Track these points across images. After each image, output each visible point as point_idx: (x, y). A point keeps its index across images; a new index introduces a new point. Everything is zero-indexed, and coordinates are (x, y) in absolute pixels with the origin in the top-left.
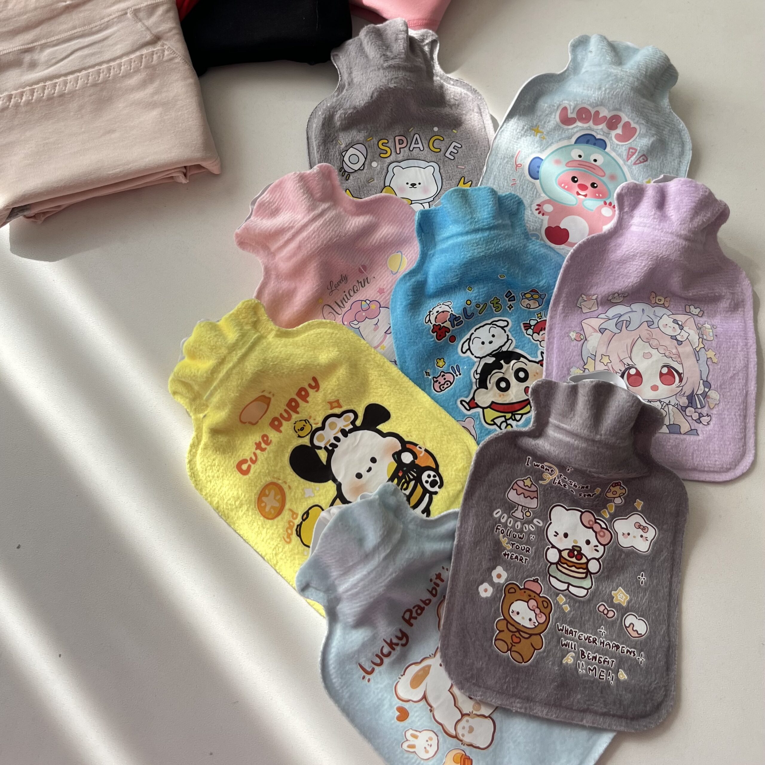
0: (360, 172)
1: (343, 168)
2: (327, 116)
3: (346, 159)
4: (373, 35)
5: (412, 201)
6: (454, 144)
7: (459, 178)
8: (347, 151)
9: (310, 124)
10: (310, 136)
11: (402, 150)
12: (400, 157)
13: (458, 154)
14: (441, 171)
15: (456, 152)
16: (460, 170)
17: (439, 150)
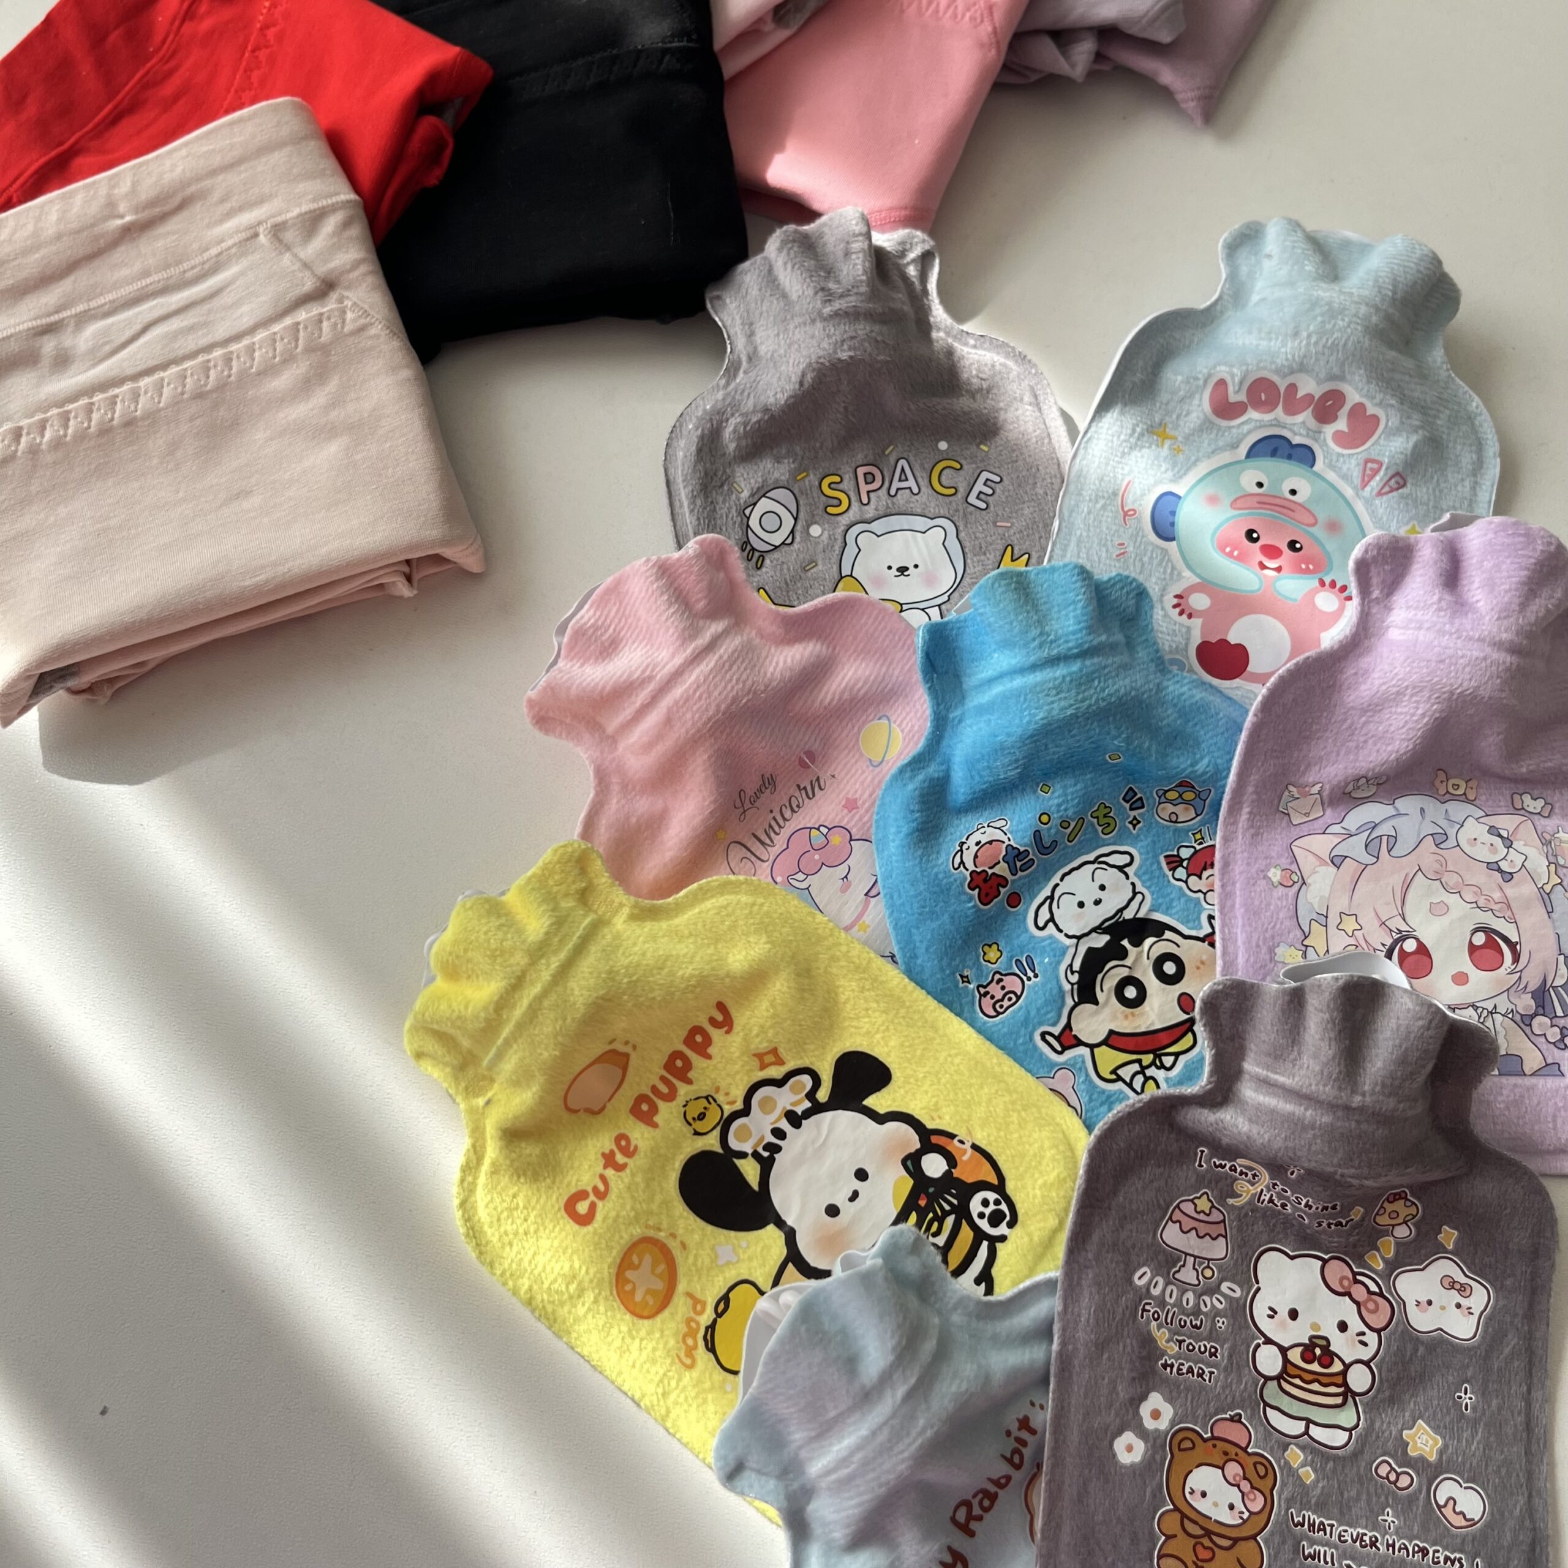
0: (784, 549)
1: (747, 542)
2: (706, 432)
3: (754, 523)
4: (796, 249)
5: (901, 605)
6: (985, 475)
7: (1002, 548)
8: (755, 504)
9: (670, 451)
10: (671, 478)
11: (872, 495)
12: (870, 512)
13: (996, 496)
14: (962, 535)
15: (990, 492)
16: (1000, 530)
17: (953, 491)
